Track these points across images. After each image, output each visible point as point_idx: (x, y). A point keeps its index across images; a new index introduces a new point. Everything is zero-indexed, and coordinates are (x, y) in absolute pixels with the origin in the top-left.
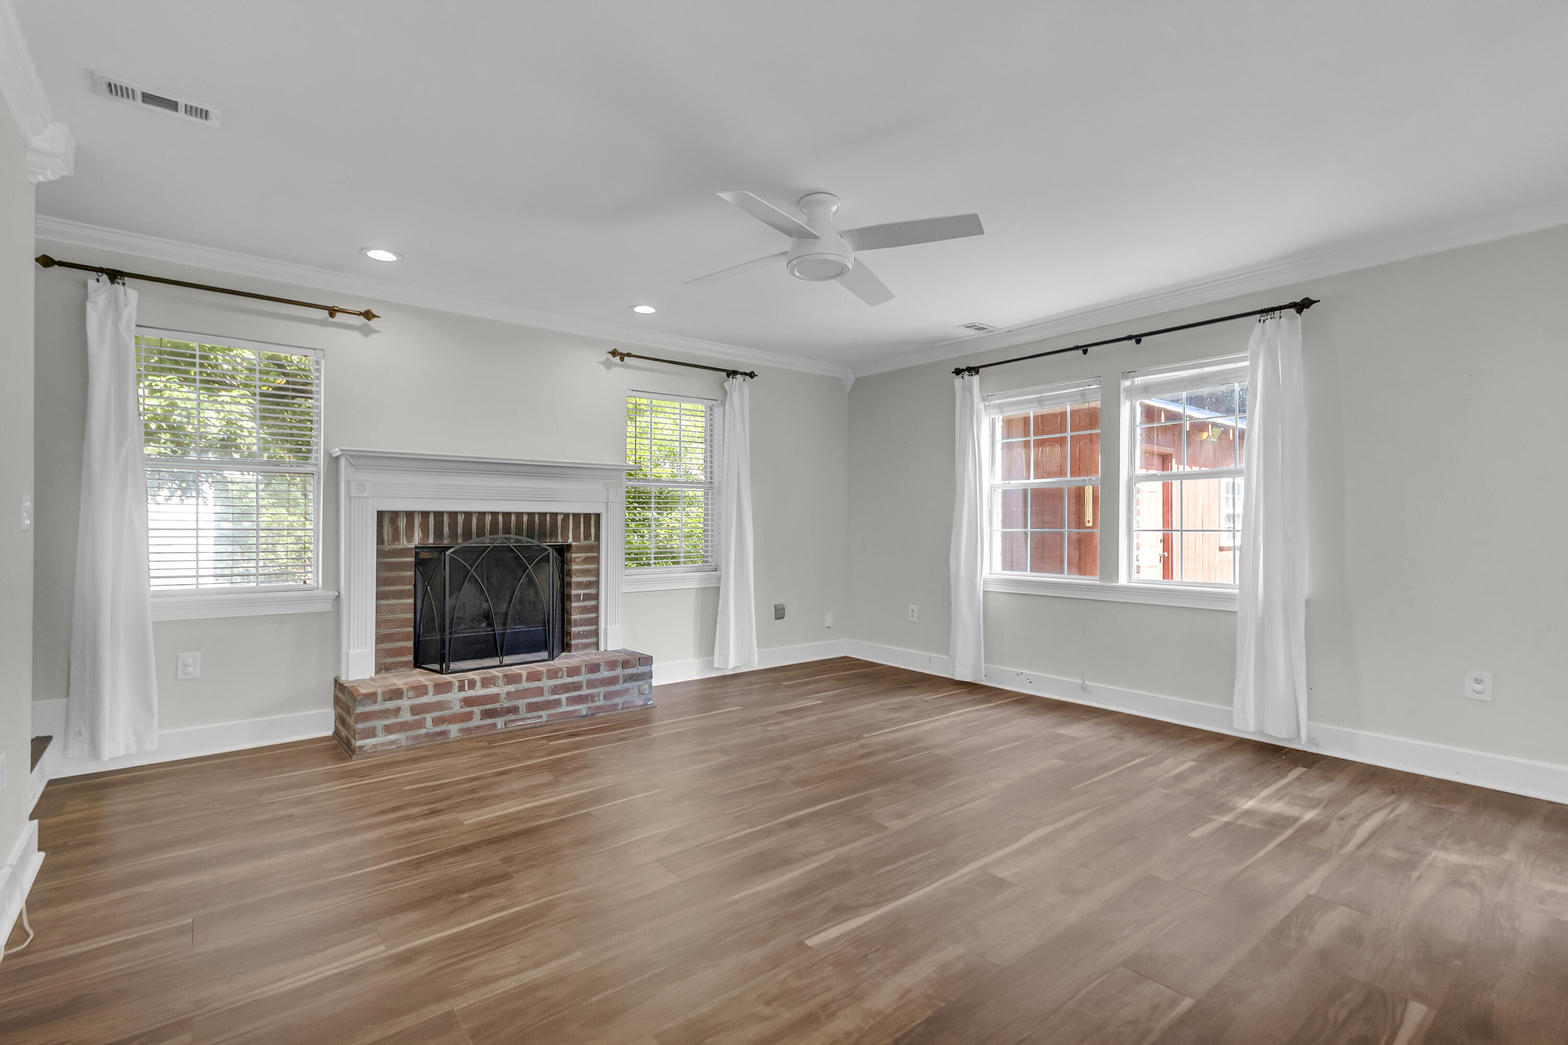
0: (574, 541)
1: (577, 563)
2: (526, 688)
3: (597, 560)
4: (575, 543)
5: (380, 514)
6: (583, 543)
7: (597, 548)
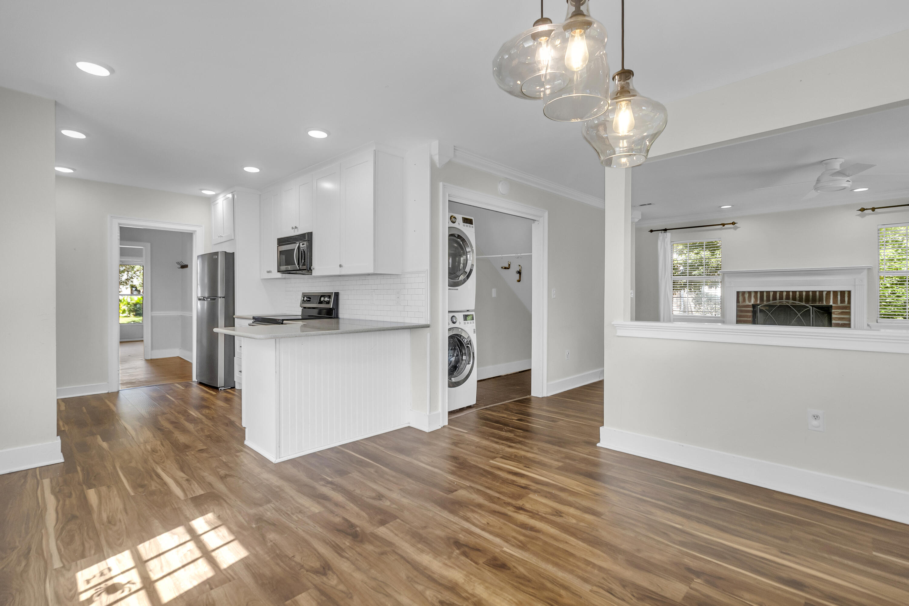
3: (849, 313)
4: (834, 305)
5: (738, 293)
6: (840, 305)
7: (849, 308)
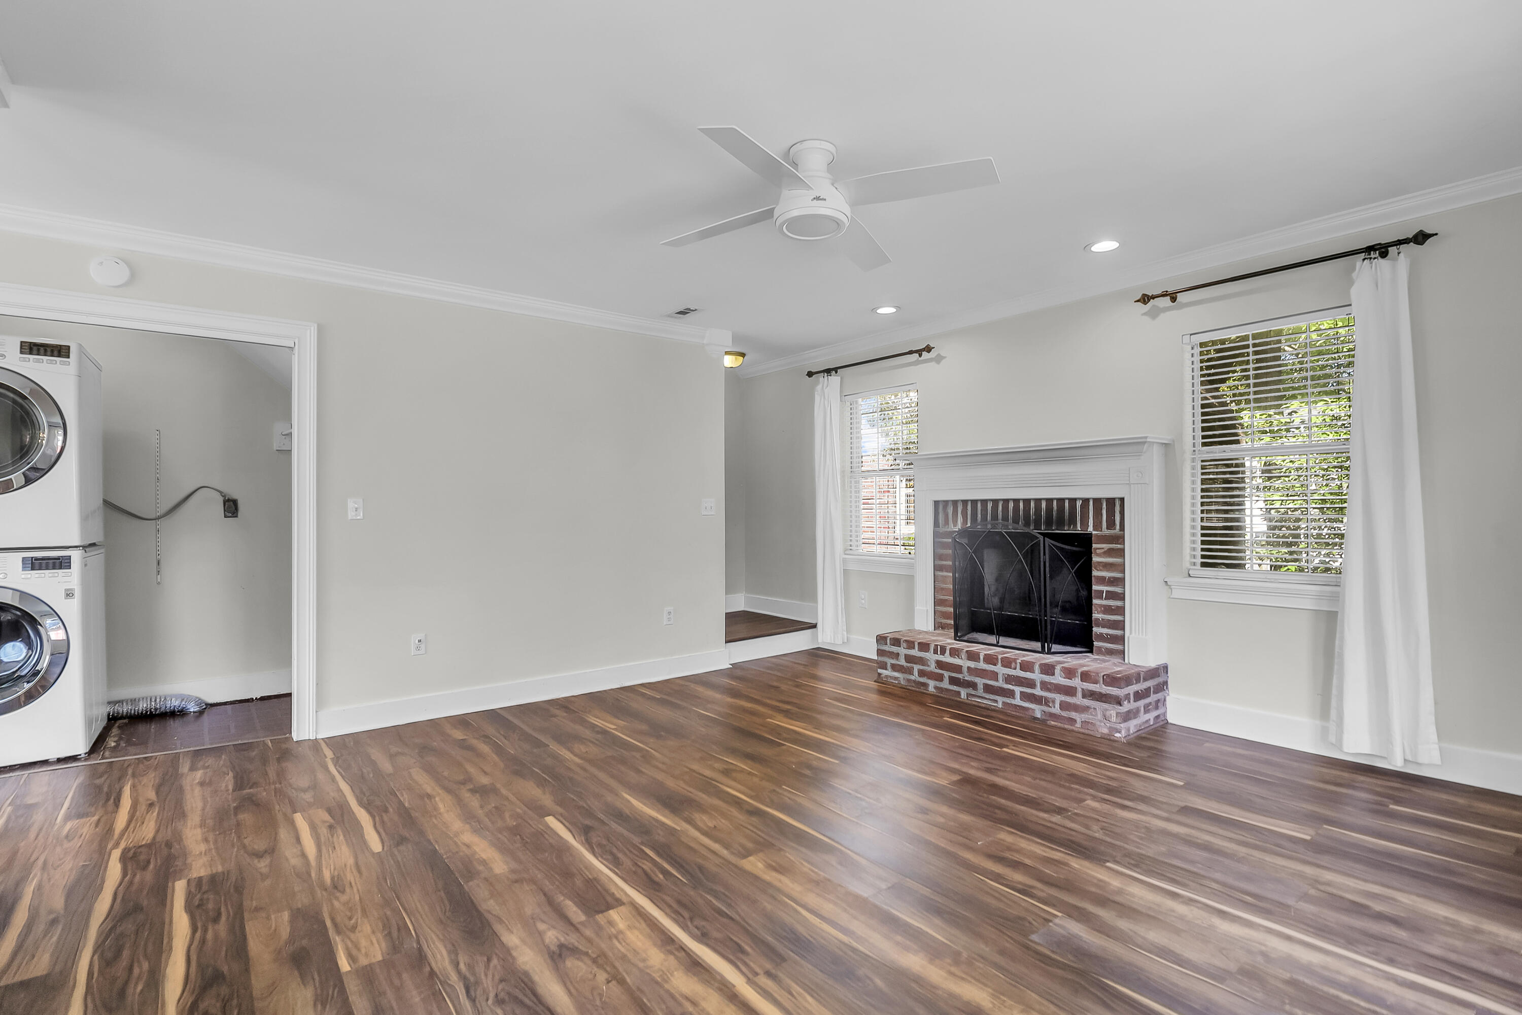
0: (1094, 530)
1: (1098, 555)
2: (984, 668)
3: (1121, 553)
4: (1096, 533)
5: (936, 503)
6: (1105, 531)
7: (1120, 539)
